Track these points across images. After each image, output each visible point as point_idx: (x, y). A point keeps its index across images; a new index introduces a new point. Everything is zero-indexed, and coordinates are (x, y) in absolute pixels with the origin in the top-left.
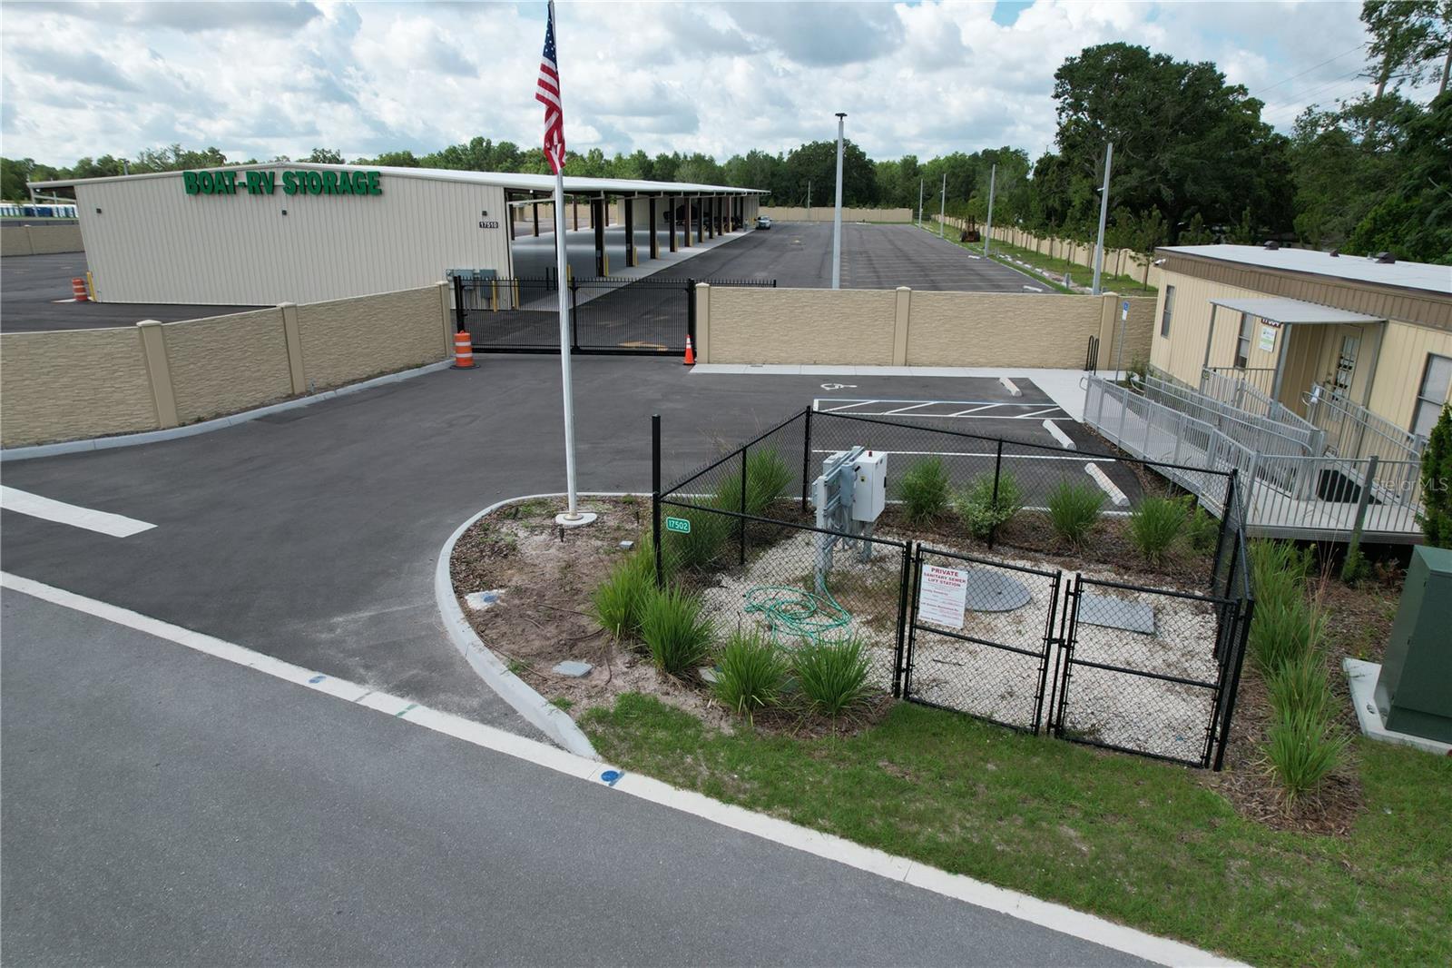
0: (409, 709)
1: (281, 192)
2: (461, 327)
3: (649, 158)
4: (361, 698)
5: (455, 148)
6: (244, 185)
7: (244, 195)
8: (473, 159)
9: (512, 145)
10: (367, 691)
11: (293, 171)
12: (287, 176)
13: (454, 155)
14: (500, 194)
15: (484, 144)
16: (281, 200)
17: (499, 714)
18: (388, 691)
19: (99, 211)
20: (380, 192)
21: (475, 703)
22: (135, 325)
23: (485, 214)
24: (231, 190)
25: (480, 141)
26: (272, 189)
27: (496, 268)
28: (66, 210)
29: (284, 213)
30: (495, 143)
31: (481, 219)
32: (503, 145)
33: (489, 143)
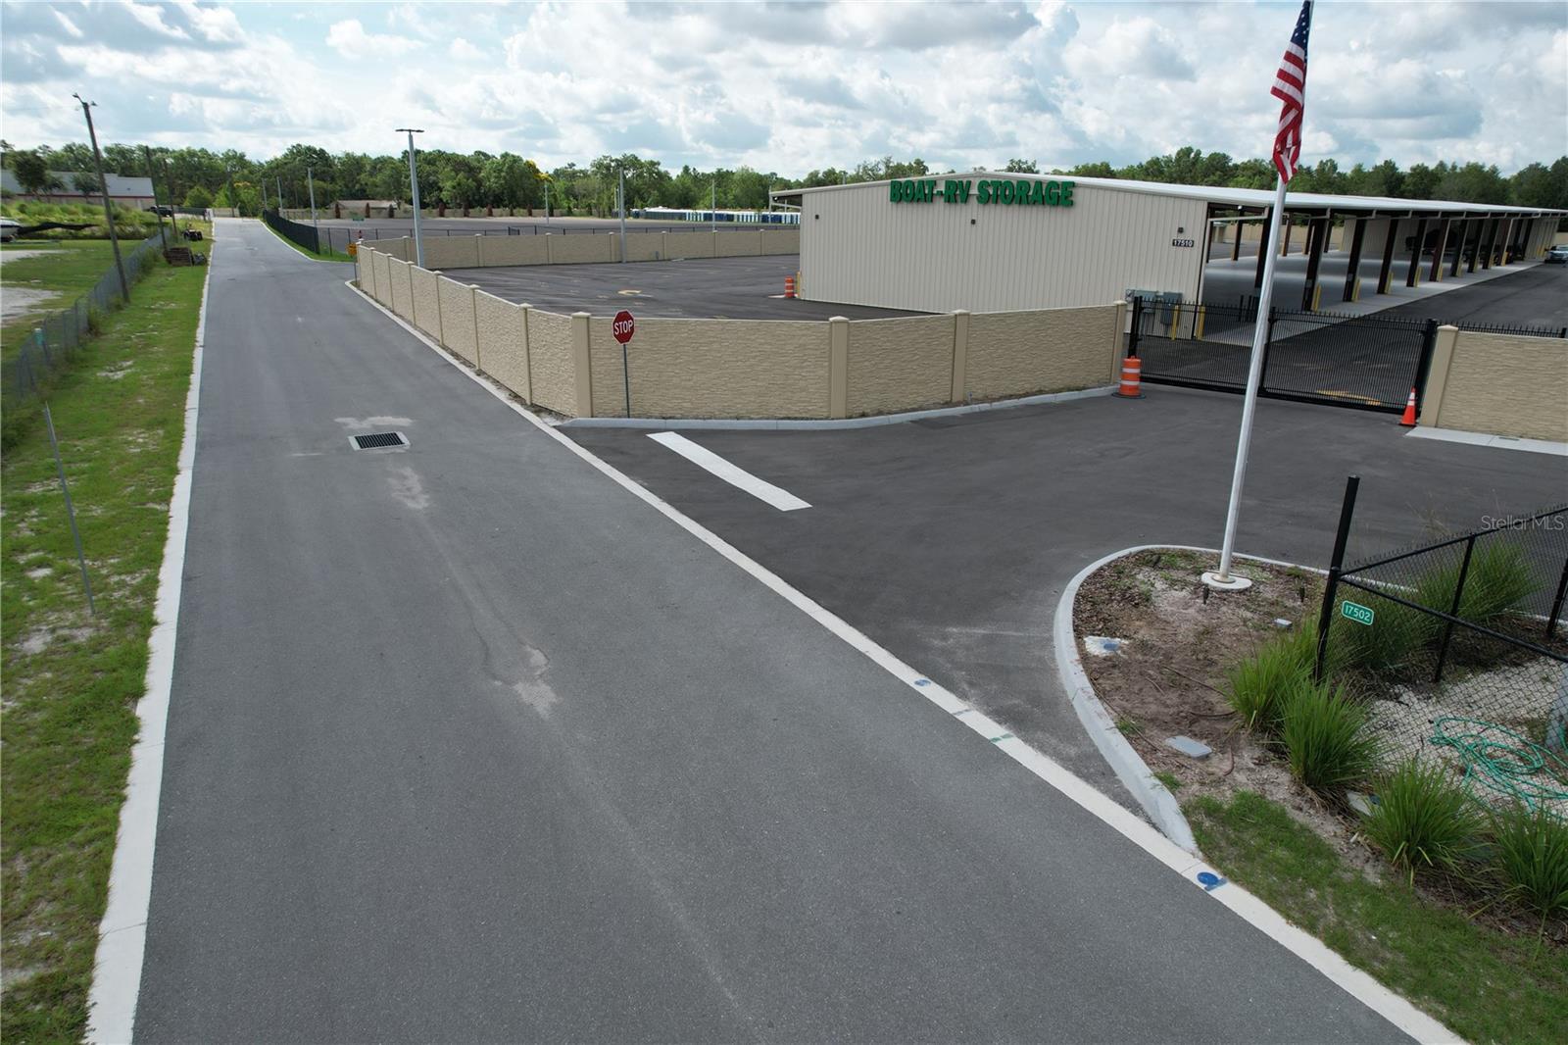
0: (1004, 737)
1: (974, 201)
2: (1132, 352)
3: (1400, 170)
4: (960, 713)
5: (1158, 159)
6: (941, 194)
7: (940, 203)
8: (1176, 172)
9: (1225, 157)
10: (967, 707)
11: (989, 180)
12: (983, 185)
13: (1155, 167)
14: (1203, 208)
15: (1192, 155)
16: (973, 209)
17: (1095, 770)
18: (987, 714)
19: (817, 217)
20: (1072, 204)
21: (1073, 751)
22: (828, 320)
23: (1181, 230)
24: (929, 198)
25: (1189, 150)
26: (966, 198)
27: (1181, 291)
28: (792, 216)
29: (973, 222)
30: (1205, 154)
31: (1175, 236)
32: (1214, 157)
33: (1198, 153)
